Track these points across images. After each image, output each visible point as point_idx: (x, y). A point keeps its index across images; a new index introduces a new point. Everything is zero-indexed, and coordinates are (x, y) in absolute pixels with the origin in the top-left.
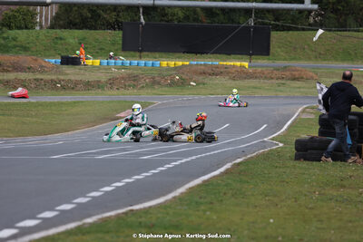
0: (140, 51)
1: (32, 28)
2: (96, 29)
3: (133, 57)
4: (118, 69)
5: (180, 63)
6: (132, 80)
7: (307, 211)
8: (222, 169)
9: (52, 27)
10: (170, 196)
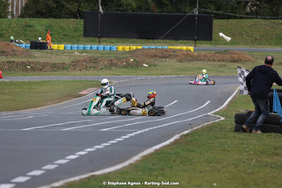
0: (100, 37)
1: (5, 17)
2: (60, 18)
3: (93, 42)
4: (80, 53)
5: (134, 48)
6: (93, 63)
7: (245, 176)
8: (172, 140)
9: (22, 16)
10: (126, 163)
